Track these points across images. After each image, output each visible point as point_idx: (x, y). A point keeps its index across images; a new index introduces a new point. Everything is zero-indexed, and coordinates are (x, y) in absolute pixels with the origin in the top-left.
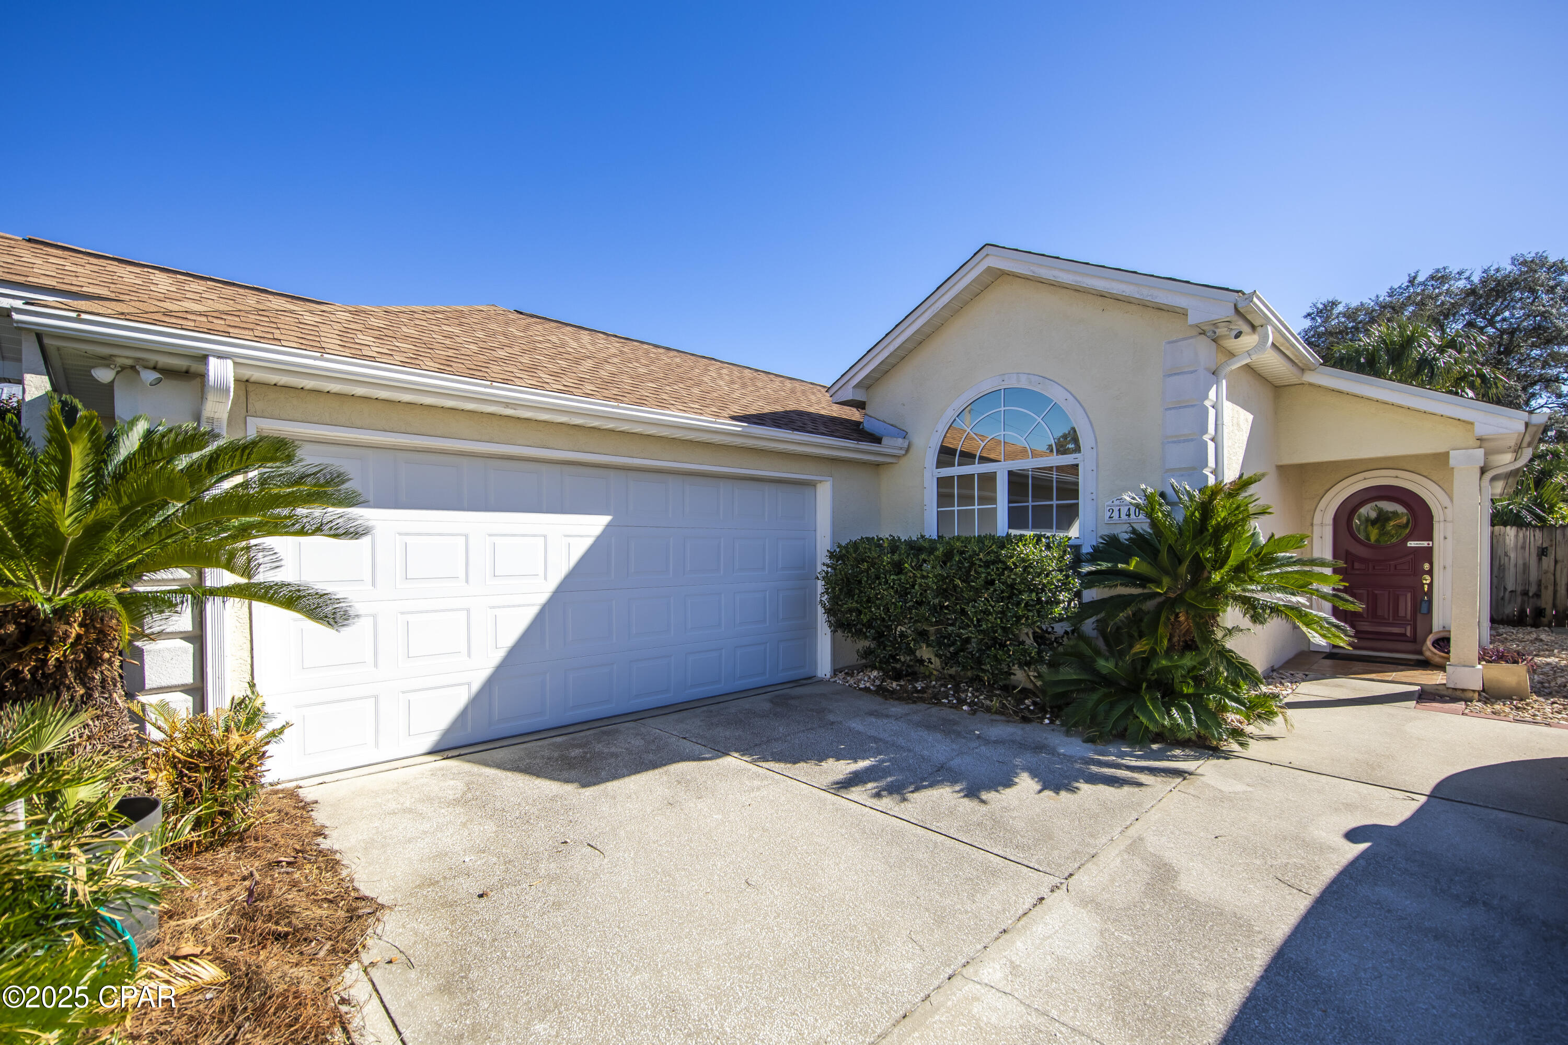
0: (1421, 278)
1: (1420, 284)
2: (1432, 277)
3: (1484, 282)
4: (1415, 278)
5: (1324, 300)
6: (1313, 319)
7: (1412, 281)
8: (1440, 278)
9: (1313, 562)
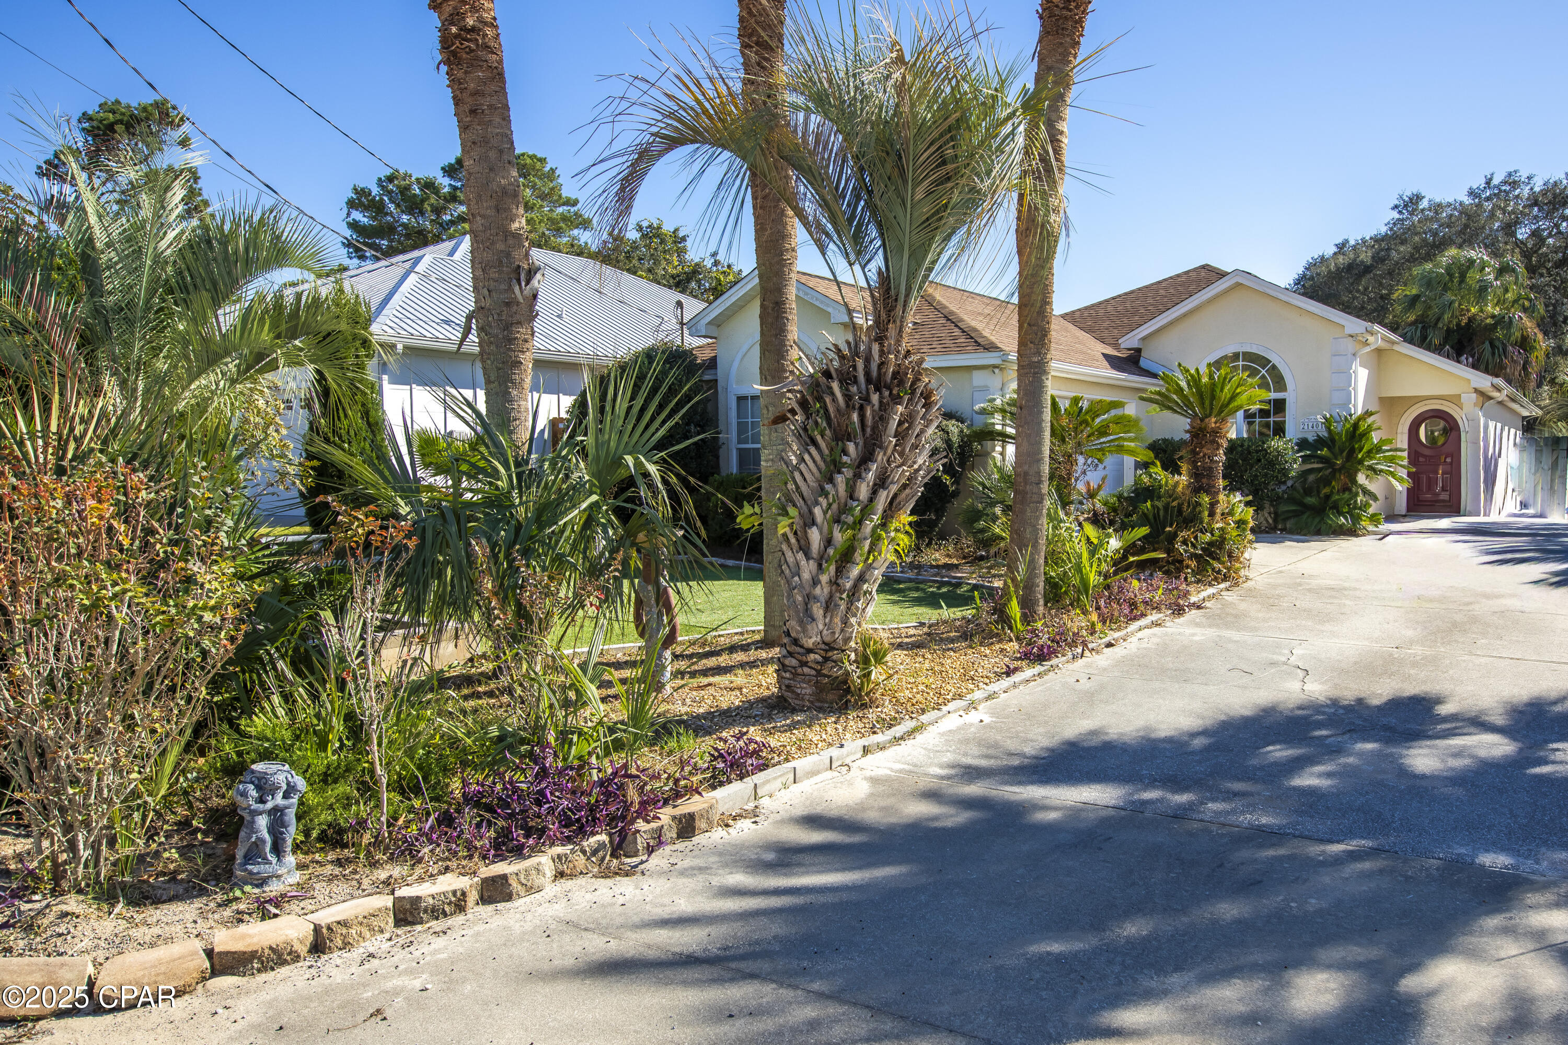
0: (1496, 181)
1: (1495, 186)
2: (1505, 182)
3: (1544, 193)
4: (1491, 179)
5: (1409, 193)
6: (1400, 212)
7: (1488, 182)
8: (1512, 182)
9: (1396, 450)
